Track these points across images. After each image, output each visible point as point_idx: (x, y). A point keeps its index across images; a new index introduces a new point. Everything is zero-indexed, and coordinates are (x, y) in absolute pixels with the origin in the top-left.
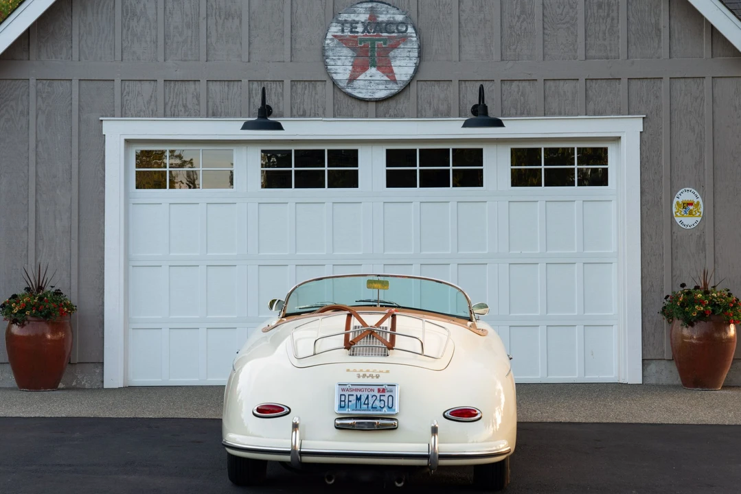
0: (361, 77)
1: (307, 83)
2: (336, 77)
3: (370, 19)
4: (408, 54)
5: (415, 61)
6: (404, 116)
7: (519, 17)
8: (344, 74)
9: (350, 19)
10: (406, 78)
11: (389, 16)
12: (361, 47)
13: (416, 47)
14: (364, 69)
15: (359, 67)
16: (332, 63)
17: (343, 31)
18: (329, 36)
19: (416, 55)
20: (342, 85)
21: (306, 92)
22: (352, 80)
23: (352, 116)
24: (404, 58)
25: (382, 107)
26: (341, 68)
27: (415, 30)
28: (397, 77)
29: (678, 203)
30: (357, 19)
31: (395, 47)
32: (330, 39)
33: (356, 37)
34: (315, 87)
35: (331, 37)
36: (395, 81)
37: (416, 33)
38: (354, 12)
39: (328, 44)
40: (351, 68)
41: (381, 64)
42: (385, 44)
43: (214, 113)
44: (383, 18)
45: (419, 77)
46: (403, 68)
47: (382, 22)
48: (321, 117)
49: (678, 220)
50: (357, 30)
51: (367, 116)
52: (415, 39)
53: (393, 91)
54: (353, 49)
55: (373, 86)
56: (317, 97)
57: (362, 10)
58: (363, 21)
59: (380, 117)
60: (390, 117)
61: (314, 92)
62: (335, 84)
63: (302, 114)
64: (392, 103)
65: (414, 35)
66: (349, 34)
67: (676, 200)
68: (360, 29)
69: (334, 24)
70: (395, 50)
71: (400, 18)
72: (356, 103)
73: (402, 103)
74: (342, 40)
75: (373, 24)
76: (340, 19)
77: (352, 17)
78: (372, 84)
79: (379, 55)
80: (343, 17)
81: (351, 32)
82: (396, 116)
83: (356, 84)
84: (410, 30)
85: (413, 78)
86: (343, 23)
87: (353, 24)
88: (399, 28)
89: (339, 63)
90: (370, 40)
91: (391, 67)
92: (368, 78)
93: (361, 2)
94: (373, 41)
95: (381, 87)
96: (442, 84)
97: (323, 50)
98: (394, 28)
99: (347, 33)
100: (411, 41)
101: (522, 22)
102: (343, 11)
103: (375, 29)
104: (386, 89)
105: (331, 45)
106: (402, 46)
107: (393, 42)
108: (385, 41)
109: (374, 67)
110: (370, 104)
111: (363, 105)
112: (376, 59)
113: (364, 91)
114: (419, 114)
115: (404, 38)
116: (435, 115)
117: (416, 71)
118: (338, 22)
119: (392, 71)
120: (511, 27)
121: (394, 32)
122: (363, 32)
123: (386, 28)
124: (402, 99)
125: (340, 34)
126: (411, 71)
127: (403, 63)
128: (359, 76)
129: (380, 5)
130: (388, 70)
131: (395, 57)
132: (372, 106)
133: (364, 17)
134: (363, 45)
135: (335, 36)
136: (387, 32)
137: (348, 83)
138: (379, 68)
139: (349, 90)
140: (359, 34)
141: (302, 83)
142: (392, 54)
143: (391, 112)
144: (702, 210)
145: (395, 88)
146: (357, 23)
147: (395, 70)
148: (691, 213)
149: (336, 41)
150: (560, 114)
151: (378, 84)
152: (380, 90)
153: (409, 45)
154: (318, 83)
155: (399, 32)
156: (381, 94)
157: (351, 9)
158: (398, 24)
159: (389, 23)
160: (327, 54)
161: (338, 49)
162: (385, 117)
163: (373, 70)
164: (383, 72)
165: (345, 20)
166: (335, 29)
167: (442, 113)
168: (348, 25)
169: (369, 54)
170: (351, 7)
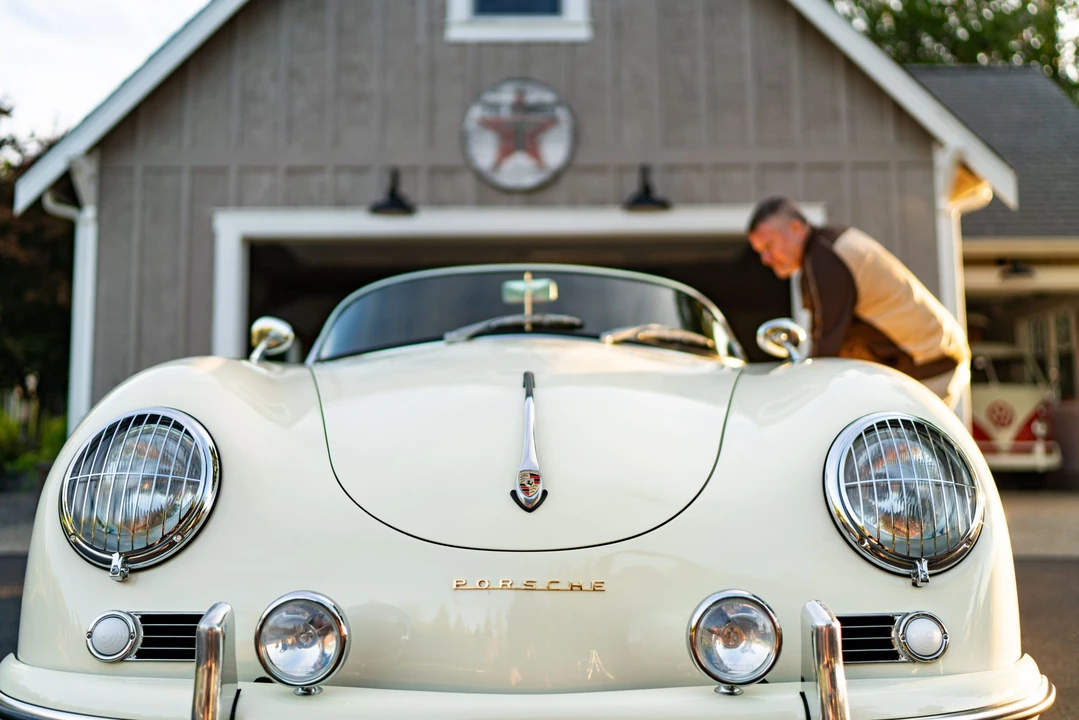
0: (508, 162)
3: (517, 100)
5: (568, 144)
8: (488, 160)
10: (558, 165)
11: (538, 97)
13: (568, 127)
14: (511, 153)
15: (505, 152)
20: (487, 173)
22: (497, 165)
26: (484, 152)
27: (571, 110)
28: (547, 164)
31: (543, 131)
36: (543, 166)
37: (570, 113)
38: (498, 93)
39: (469, 128)
40: (496, 152)
43: (341, 203)
44: (531, 99)
47: (530, 104)
52: (567, 120)
57: (508, 90)
58: (509, 102)
59: (530, 207)
63: (439, 202)
64: (542, 193)
70: (544, 134)
71: (551, 99)
73: (555, 193)
74: (487, 124)
75: (520, 106)
76: (483, 100)
78: (519, 171)
80: (486, 98)
83: (502, 170)
85: (566, 163)
93: (509, 80)
95: (528, 174)
100: (563, 125)
102: (487, 90)
103: (524, 111)
104: (534, 176)
106: (551, 129)
109: (522, 150)
114: (574, 202)
115: (553, 122)
116: (590, 205)
118: (480, 103)
119: (540, 157)
126: (564, 157)
128: (505, 161)
129: (529, 85)
131: (544, 142)
133: (510, 99)
137: (494, 169)
142: (540, 138)
145: (543, 174)
146: (502, 104)
153: (560, 129)
157: (496, 87)
158: (549, 106)
159: (538, 105)
163: (520, 155)
164: (532, 158)
167: (598, 202)
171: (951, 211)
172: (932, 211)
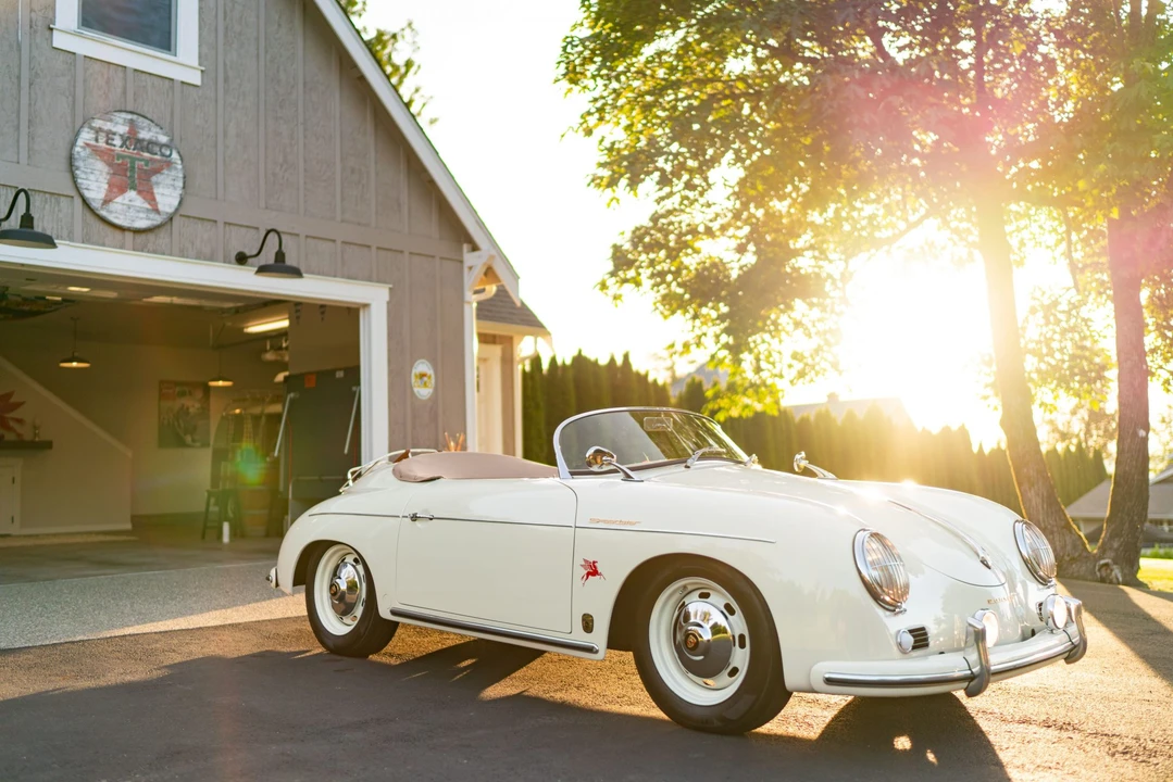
0: (119, 199)
1: (47, 196)
2: (87, 194)
3: (129, 133)
4: (172, 182)
5: (179, 191)
6: (164, 254)
7: (282, 166)
8: (98, 192)
9: (106, 128)
10: (171, 210)
11: (151, 134)
12: (119, 165)
13: (181, 175)
14: (122, 190)
15: (116, 189)
16: (83, 176)
17: (97, 140)
18: (80, 142)
19: (181, 185)
20: (96, 205)
21: (47, 207)
22: (106, 202)
23: (104, 245)
24: (168, 186)
25: (141, 238)
26: (95, 183)
27: (180, 156)
28: (160, 207)
29: (416, 375)
30: (114, 130)
31: (158, 171)
32: (82, 147)
33: (113, 151)
34: (59, 203)
35: (82, 144)
36: (157, 211)
37: (182, 159)
38: (111, 120)
39: (78, 152)
40: (106, 186)
41: (141, 189)
42: (146, 165)
44: (144, 135)
45: (182, 212)
46: (168, 196)
47: (143, 140)
48: (65, 240)
49: (416, 390)
50: (114, 142)
51: (121, 248)
52: (180, 167)
53: (155, 223)
54: (110, 165)
55: (132, 213)
56: (61, 215)
57: (121, 121)
58: (122, 133)
59: (138, 250)
60: (148, 252)
61: (56, 209)
62: (85, 202)
64: (151, 237)
65: (179, 162)
66: (104, 145)
67: (414, 371)
68: (117, 142)
69: (86, 129)
70: (158, 175)
71: (163, 139)
72: (109, 230)
73: (162, 238)
74: (96, 151)
75: (131, 139)
76: (94, 125)
77: (108, 126)
78: (129, 209)
79: (139, 178)
80: (97, 123)
81: (107, 143)
82: (155, 252)
83: (112, 206)
84: (175, 155)
85: (177, 210)
86: (98, 131)
87: (110, 135)
88: (163, 150)
89: (92, 177)
90: (129, 157)
91: (152, 193)
92: (126, 202)
93: (121, 111)
94: (133, 160)
95: (142, 215)
96: (206, 223)
97: (71, 159)
98: (157, 149)
99: (102, 144)
100: (176, 169)
101: (286, 171)
102: (98, 116)
103: (135, 145)
104: (148, 219)
105: (82, 154)
106: (165, 171)
107: (156, 166)
108: (147, 162)
109: (135, 189)
110: (127, 233)
111: (118, 234)
112: (136, 182)
113: (122, 217)
114: (181, 253)
115: (169, 164)
116: (198, 258)
117: (180, 203)
118: (91, 128)
119: (154, 199)
120: (274, 175)
121: (156, 154)
122: (121, 147)
123: (147, 148)
124: (163, 233)
125: (93, 143)
126: (176, 203)
127: (167, 191)
128: (116, 197)
129: (141, 119)
130: (150, 197)
131: (157, 183)
132: (129, 236)
133: (123, 129)
134: (120, 162)
135: (88, 145)
136: (148, 152)
137: (103, 204)
138: (140, 192)
139: (103, 213)
140: (117, 148)
141: (41, 194)
142: (154, 179)
143: (150, 246)
144: (433, 381)
145: (158, 220)
146: (114, 134)
147: (158, 198)
148: (425, 385)
149: (88, 150)
150: (319, 274)
151: (139, 211)
152: (142, 219)
153: (173, 173)
154: (62, 199)
155: (163, 155)
156: (142, 224)
157: (107, 115)
158: (162, 146)
159: (151, 142)
160: (77, 164)
161: (91, 160)
162: (142, 251)
163: (132, 194)
164: (144, 198)
165: (100, 128)
166: (86, 136)
167: (206, 256)
168: (104, 134)
169: (128, 174)
170: (107, 113)
171: (472, 303)
172: (461, 300)
